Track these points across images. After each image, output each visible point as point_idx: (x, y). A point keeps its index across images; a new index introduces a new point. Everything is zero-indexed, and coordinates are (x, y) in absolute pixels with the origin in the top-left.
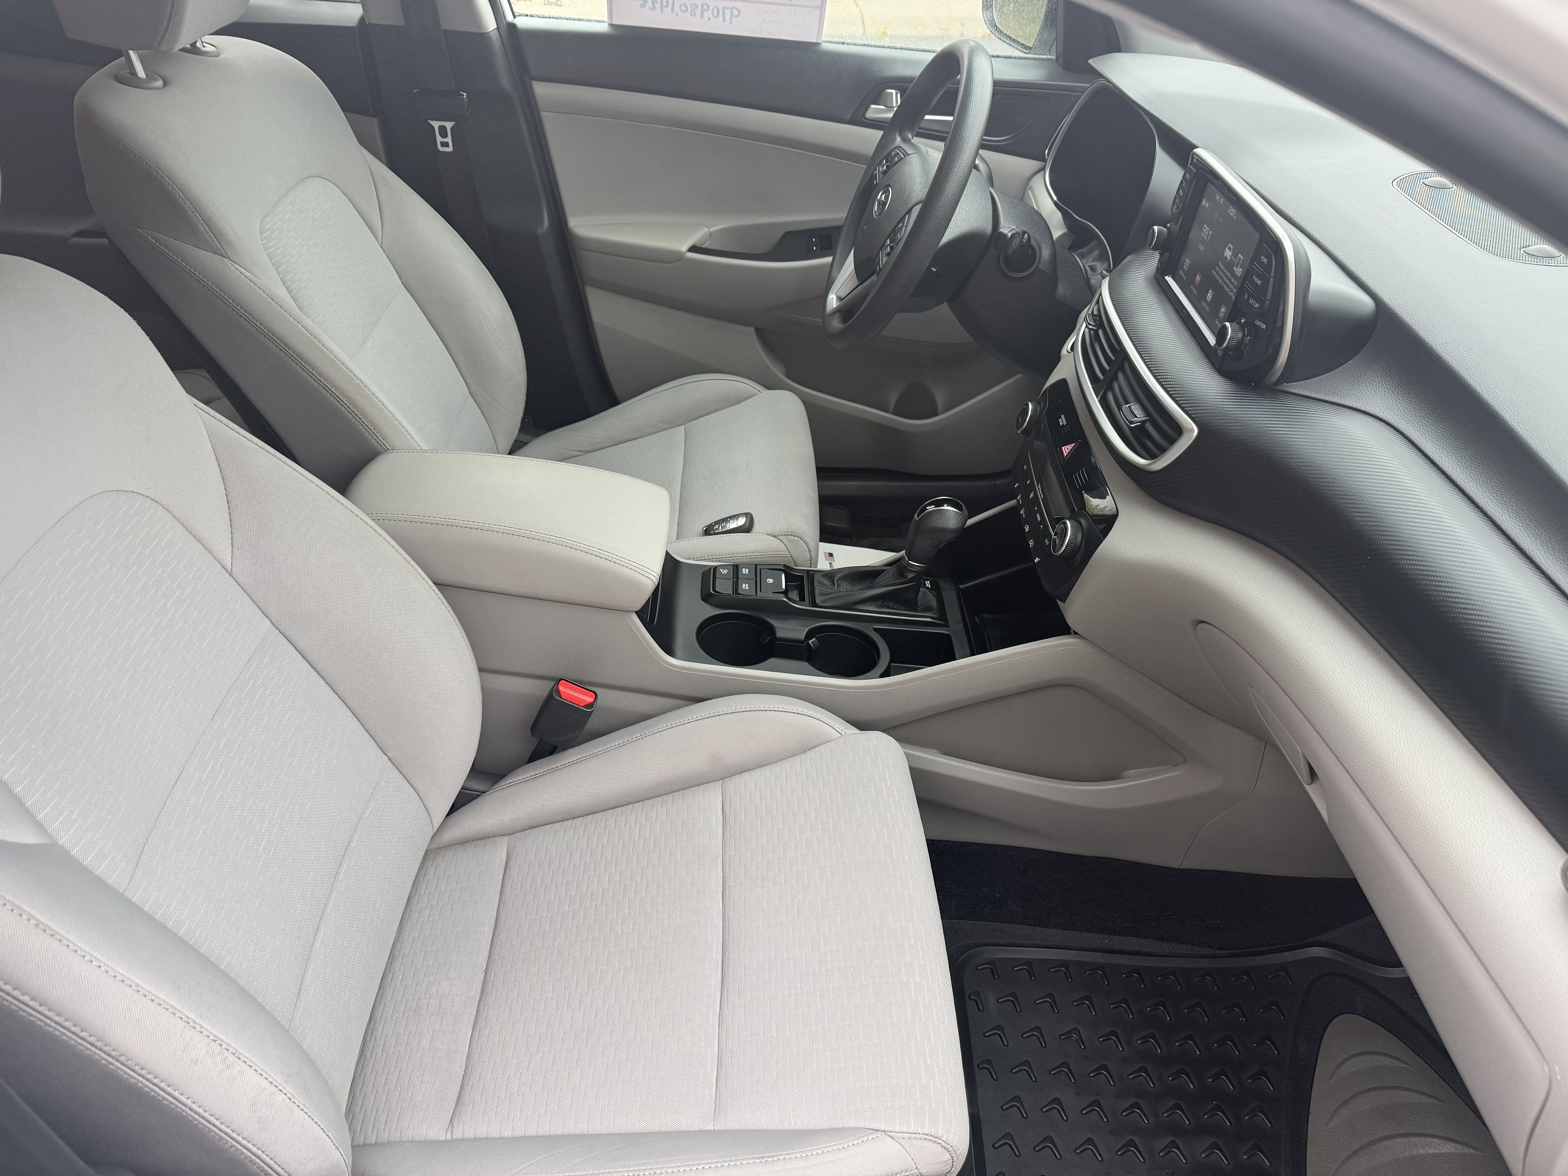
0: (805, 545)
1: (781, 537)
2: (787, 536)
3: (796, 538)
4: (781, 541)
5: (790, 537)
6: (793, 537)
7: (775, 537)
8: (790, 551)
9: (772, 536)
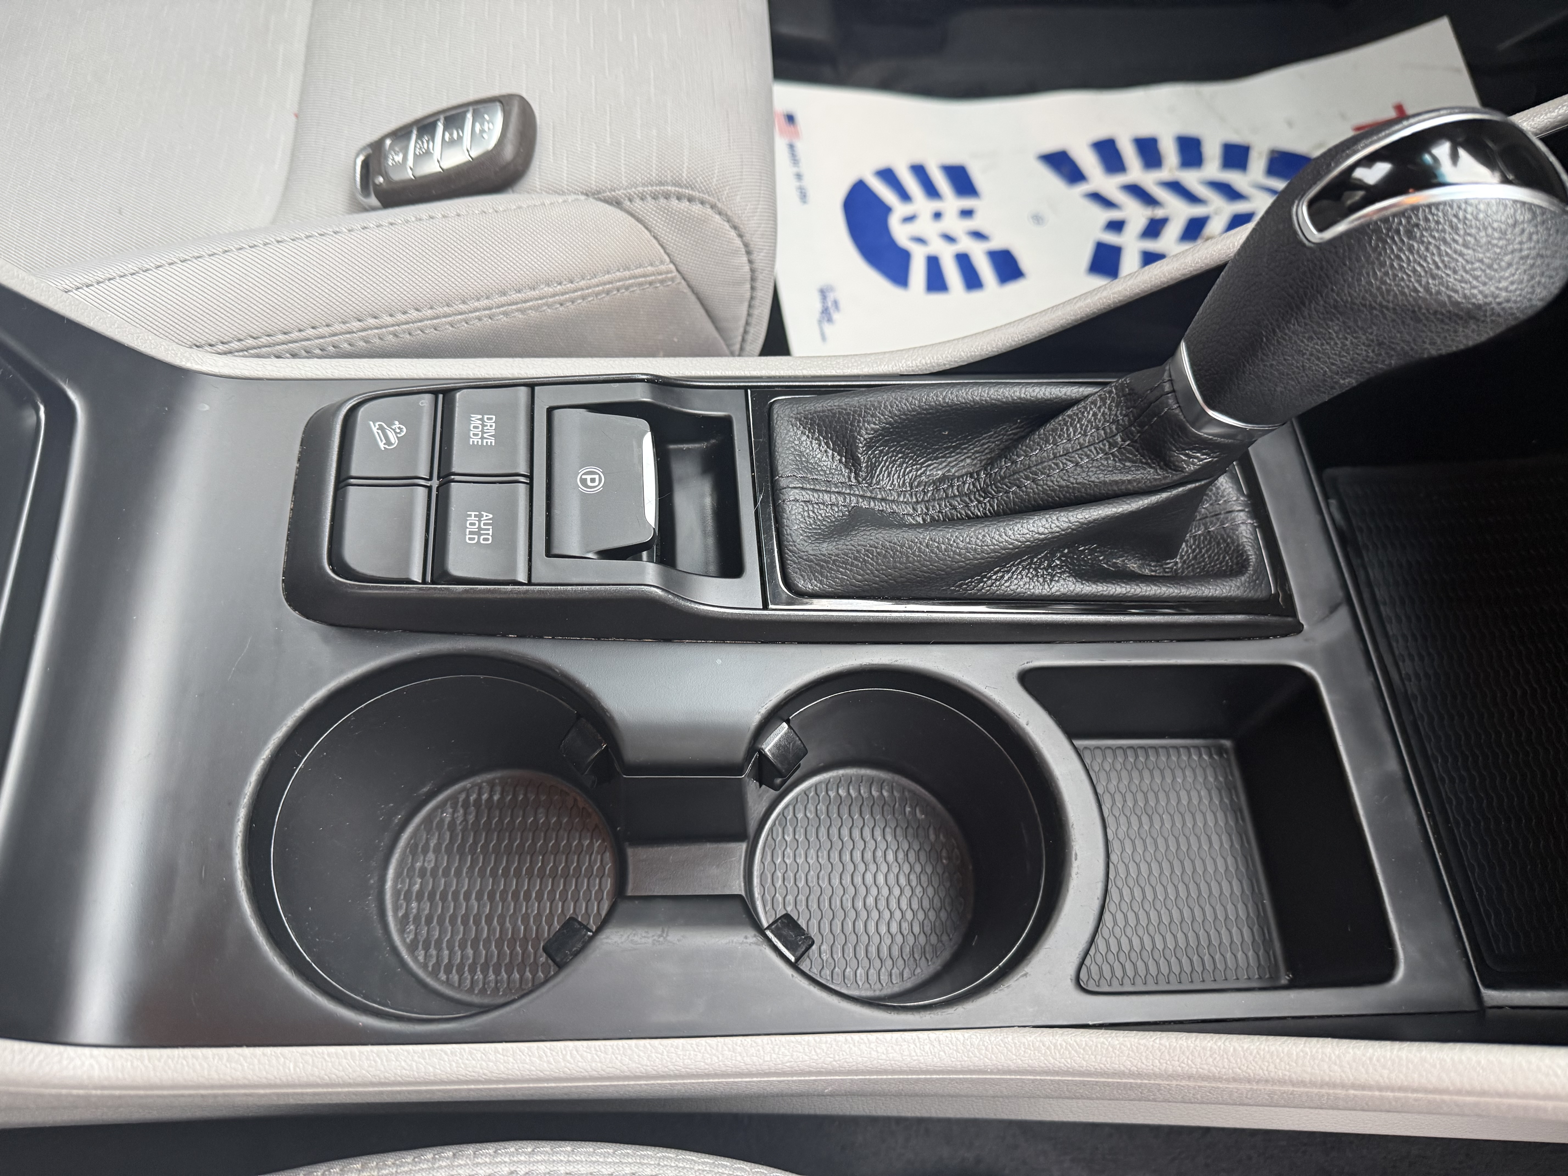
0: (733, 233)
1: (638, 205)
2: (662, 201)
3: (696, 208)
4: (638, 220)
5: (674, 202)
6: (685, 204)
7: (617, 203)
8: (677, 259)
9: (606, 201)
